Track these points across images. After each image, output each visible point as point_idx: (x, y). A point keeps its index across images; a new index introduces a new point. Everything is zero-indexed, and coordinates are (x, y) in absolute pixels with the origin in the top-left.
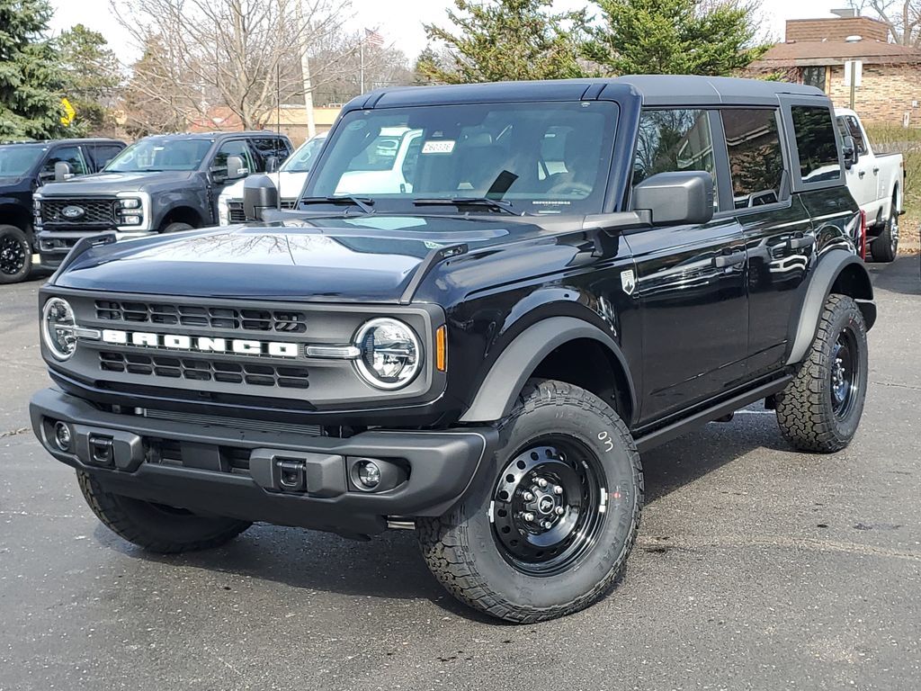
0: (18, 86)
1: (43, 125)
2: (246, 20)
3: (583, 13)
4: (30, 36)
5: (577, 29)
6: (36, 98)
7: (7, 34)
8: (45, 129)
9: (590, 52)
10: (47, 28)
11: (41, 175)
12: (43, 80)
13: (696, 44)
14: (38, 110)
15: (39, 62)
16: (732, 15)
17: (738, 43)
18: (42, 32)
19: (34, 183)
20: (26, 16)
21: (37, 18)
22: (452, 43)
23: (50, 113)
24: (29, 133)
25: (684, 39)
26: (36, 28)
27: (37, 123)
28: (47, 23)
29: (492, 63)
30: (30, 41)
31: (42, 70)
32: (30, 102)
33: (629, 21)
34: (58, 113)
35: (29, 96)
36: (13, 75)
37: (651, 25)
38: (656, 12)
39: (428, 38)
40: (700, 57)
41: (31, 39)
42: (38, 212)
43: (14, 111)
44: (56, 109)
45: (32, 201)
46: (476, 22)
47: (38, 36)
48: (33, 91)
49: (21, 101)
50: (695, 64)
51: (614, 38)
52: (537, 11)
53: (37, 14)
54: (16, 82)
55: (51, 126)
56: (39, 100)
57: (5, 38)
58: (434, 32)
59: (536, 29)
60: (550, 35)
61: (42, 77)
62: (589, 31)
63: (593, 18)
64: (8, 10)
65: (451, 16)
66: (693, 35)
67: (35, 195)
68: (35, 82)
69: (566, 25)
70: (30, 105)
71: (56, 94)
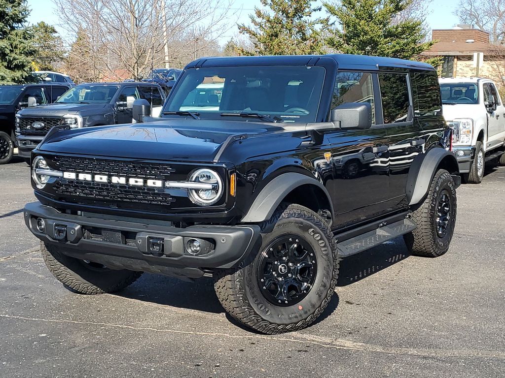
0: (8, 54)
1: (22, 75)
2: (138, 21)
3: (327, 20)
4: (16, 26)
5: (325, 29)
6: (18, 61)
7: (3, 24)
8: (23, 78)
9: (331, 43)
10: (26, 21)
11: (20, 103)
12: (23, 50)
13: (392, 40)
14: (21, 67)
15: (20, 40)
16: (413, 24)
17: (416, 39)
18: (23, 23)
19: (16, 107)
20: (14, 15)
21: (21, 16)
22: (253, 36)
23: (26, 69)
24: (14, 80)
25: (386, 37)
26: (20, 21)
27: (18, 74)
28: (26, 19)
29: (276, 47)
30: (16, 29)
31: (22, 44)
32: (15, 62)
33: (354, 26)
35: (15, 59)
36: (6, 47)
37: (366, 28)
38: (370, 21)
39: (240, 32)
40: (395, 46)
41: (17, 27)
42: (18, 125)
43: (5, 67)
44: (29, 67)
45: (14, 118)
46: (267, 24)
47: (20, 25)
48: (17, 57)
49: (10, 62)
50: (391, 51)
51: (346, 36)
52: (302, 19)
53: (20, 14)
54: (7, 51)
55: (26, 76)
56: (20, 62)
57: (1, 26)
58: (243, 29)
59: (301, 29)
60: (309, 33)
61: (22, 48)
62: (331, 31)
63: (334, 23)
64: (4, 11)
65: (253, 21)
66: (390, 35)
67: (16, 115)
68: (18, 51)
69: (318, 27)
70: (14, 64)
71: (30, 58)
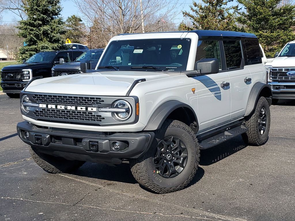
0: (50, 33)
1: (58, 46)
2: (124, 12)
3: (237, 7)
4: (54, 17)
5: (236, 12)
6: (55, 37)
7: (46, 16)
8: (58, 47)
9: (239, 20)
10: (60, 14)
11: (55, 62)
12: (58, 31)
13: (277, 17)
14: (57, 41)
15: (57, 25)
16: (291, 7)
17: (293, 17)
18: (58, 16)
19: (53, 64)
20: (53, 11)
21: (57, 11)
22: (192, 18)
23: (60, 42)
24: (53, 49)
25: (273, 16)
26: (56, 14)
27: (56, 45)
28: (60, 13)
29: (206, 24)
30: (54, 19)
31: (58, 28)
32: (54, 38)
33: (254, 9)
34: (63, 42)
35: (54, 36)
36: (48, 30)
37: (261, 11)
38: (263, 6)
39: (184, 16)
40: (279, 21)
41: (55, 18)
42: (53, 75)
43: (48, 41)
44: (62, 41)
45: (51, 71)
46: (200, 11)
47: (57, 17)
48: (55, 35)
49: (51, 38)
50: (277, 24)
51: (249, 16)
52: (221, 6)
53: (56, 10)
54: (49, 32)
55: (60, 46)
56: (56, 38)
57: (46, 17)
58: (186, 14)
59: (221, 13)
60: (226, 15)
61: (57, 30)
62: (239, 13)
63: (241, 9)
64: (47, 9)
65: (192, 9)
66: (276, 14)
67: (52, 69)
68: (55, 32)
69: (231, 11)
70: (53, 39)
71: (62, 36)
